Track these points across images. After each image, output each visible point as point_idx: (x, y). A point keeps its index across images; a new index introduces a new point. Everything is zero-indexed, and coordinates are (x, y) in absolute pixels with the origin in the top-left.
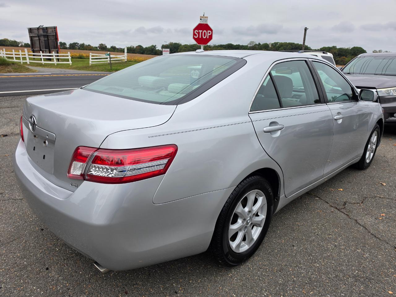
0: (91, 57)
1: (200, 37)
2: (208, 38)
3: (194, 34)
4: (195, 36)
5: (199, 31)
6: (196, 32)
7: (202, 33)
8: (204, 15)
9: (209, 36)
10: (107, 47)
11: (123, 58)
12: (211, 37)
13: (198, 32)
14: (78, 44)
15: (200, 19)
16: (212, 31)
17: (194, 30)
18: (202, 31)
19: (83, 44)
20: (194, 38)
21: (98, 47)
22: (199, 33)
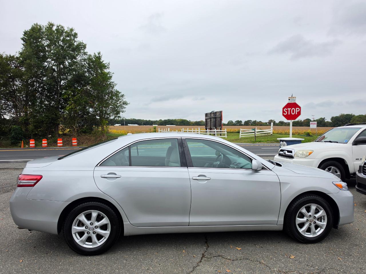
0: (241, 132)
1: (289, 114)
2: (296, 114)
3: (283, 112)
4: (284, 114)
5: (288, 109)
6: (285, 110)
7: (290, 110)
8: (292, 96)
9: (297, 112)
10: (276, 122)
11: (269, 132)
12: (299, 114)
13: (286, 109)
14: (251, 121)
15: (288, 99)
16: (300, 108)
17: (283, 109)
18: (290, 109)
19: (255, 121)
20: (283, 115)
21: (268, 122)
22: (287, 111)
